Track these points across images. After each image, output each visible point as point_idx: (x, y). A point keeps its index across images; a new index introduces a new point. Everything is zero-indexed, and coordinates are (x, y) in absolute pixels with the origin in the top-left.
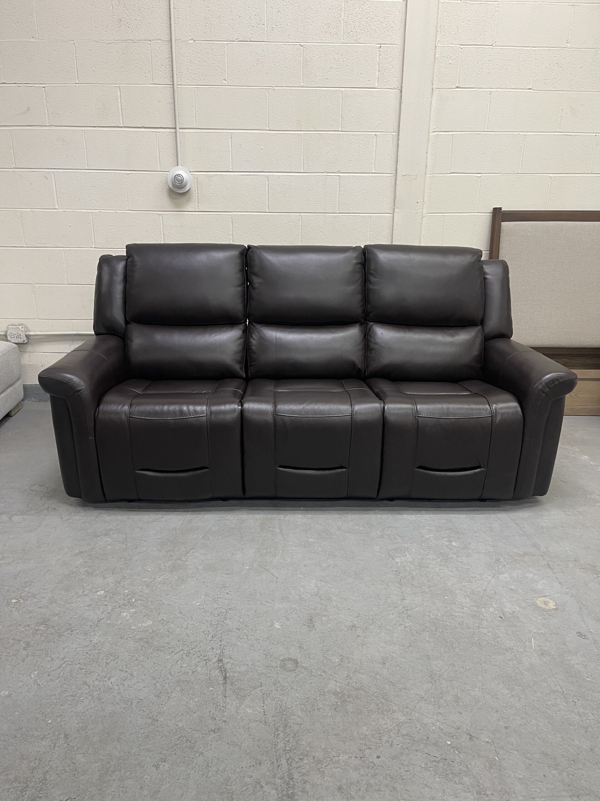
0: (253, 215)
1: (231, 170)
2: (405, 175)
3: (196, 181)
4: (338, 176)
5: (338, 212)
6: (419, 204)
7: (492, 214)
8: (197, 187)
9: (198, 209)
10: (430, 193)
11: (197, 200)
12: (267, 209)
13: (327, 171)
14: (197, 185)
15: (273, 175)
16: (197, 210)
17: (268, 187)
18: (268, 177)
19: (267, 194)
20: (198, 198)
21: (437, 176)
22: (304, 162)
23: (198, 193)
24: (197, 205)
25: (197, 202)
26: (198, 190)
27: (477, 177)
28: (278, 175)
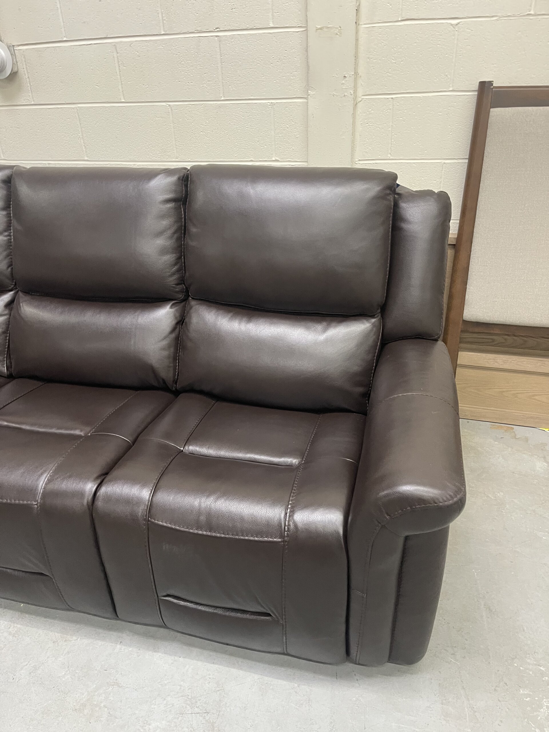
0: (104, 106)
1: (65, 39)
2: (321, 29)
3: (24, 60)
4: (217, 36)
5: (222, 99)
6: (347, 79)
7: (476, 93)
8: (26, 68)
9: (34, 101)
10: (368, 58)
11: (29, 88)
12: (122, 98)
13: (199, 29)
14: (26, 65)
15: (121, 42)
16: (33, 103)
17: (119, 62)
18: (115, 45)
19: (118, 73)
20: (30, 84)
21: (380, 27)
22: (163, 17)
23: (28, 78)
24: (30, 94)
25: (30, 92)
26: (28, 73)
27: (452, 25)
28: (129, 42)
